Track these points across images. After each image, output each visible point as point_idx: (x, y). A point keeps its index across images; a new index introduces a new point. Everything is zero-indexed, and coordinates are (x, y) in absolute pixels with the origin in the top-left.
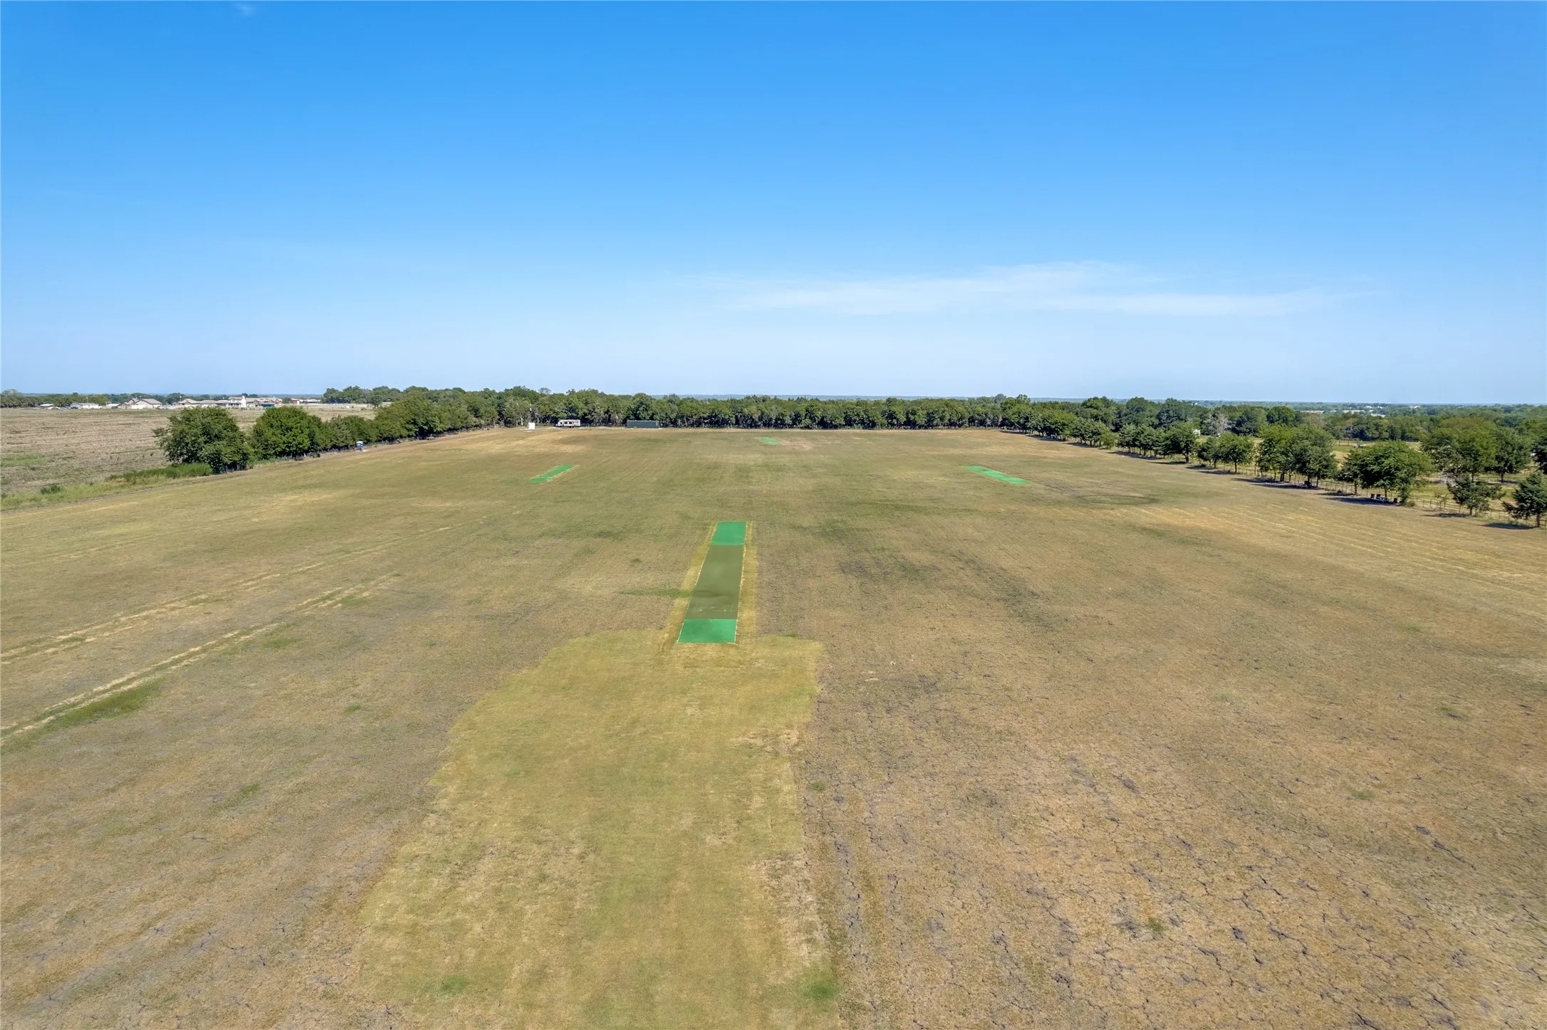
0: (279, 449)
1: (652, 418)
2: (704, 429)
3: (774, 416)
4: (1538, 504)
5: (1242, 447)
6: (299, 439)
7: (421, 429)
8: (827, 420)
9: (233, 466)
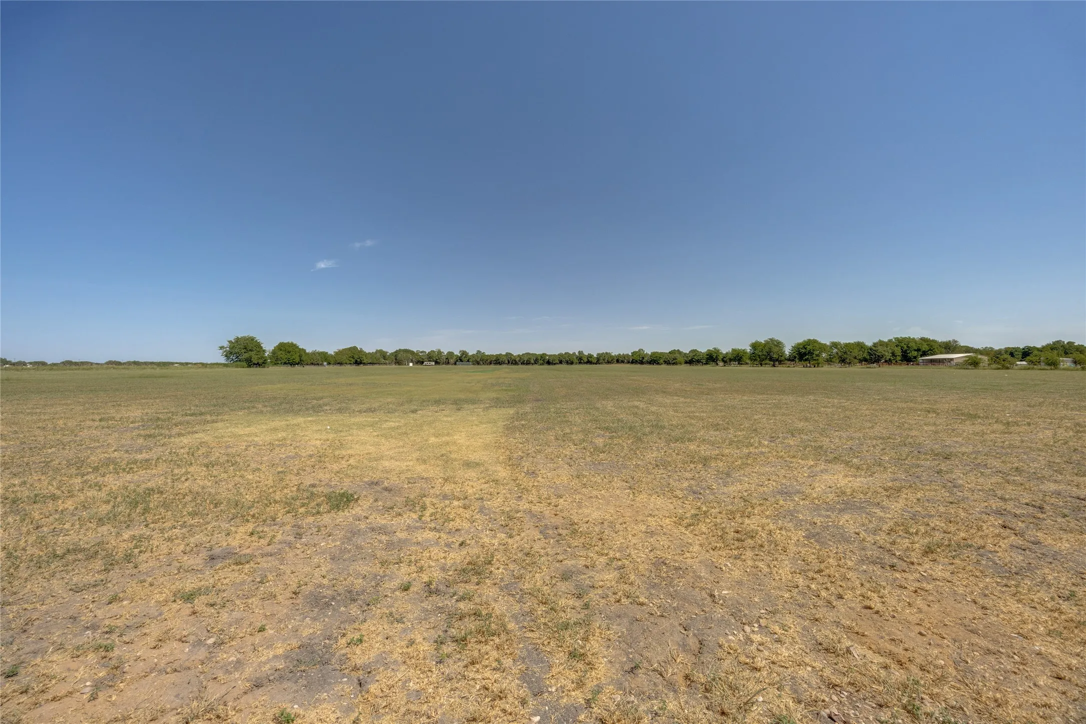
0: (283, 361)
1: (468, 361)
2: (492, 366)
3: (526, 359)
4: (879, 356)
5: (742, 354)
6: (294, 357)
7: (356, 361)
8: (551, 361)
9: (258, 365)
